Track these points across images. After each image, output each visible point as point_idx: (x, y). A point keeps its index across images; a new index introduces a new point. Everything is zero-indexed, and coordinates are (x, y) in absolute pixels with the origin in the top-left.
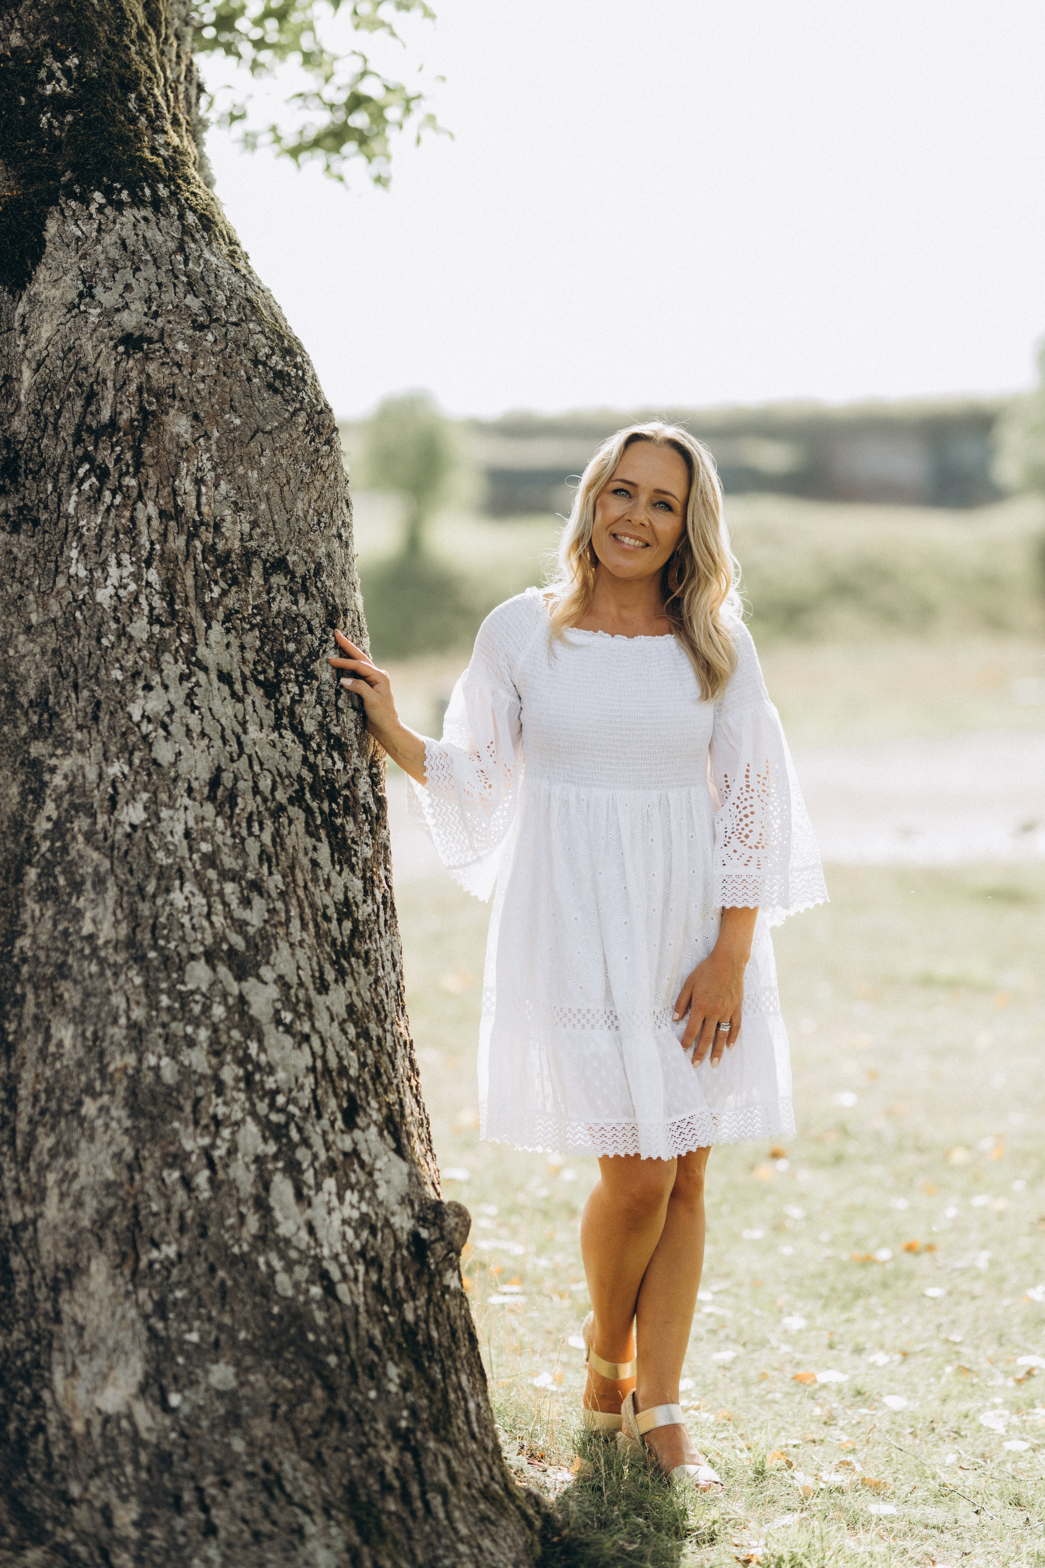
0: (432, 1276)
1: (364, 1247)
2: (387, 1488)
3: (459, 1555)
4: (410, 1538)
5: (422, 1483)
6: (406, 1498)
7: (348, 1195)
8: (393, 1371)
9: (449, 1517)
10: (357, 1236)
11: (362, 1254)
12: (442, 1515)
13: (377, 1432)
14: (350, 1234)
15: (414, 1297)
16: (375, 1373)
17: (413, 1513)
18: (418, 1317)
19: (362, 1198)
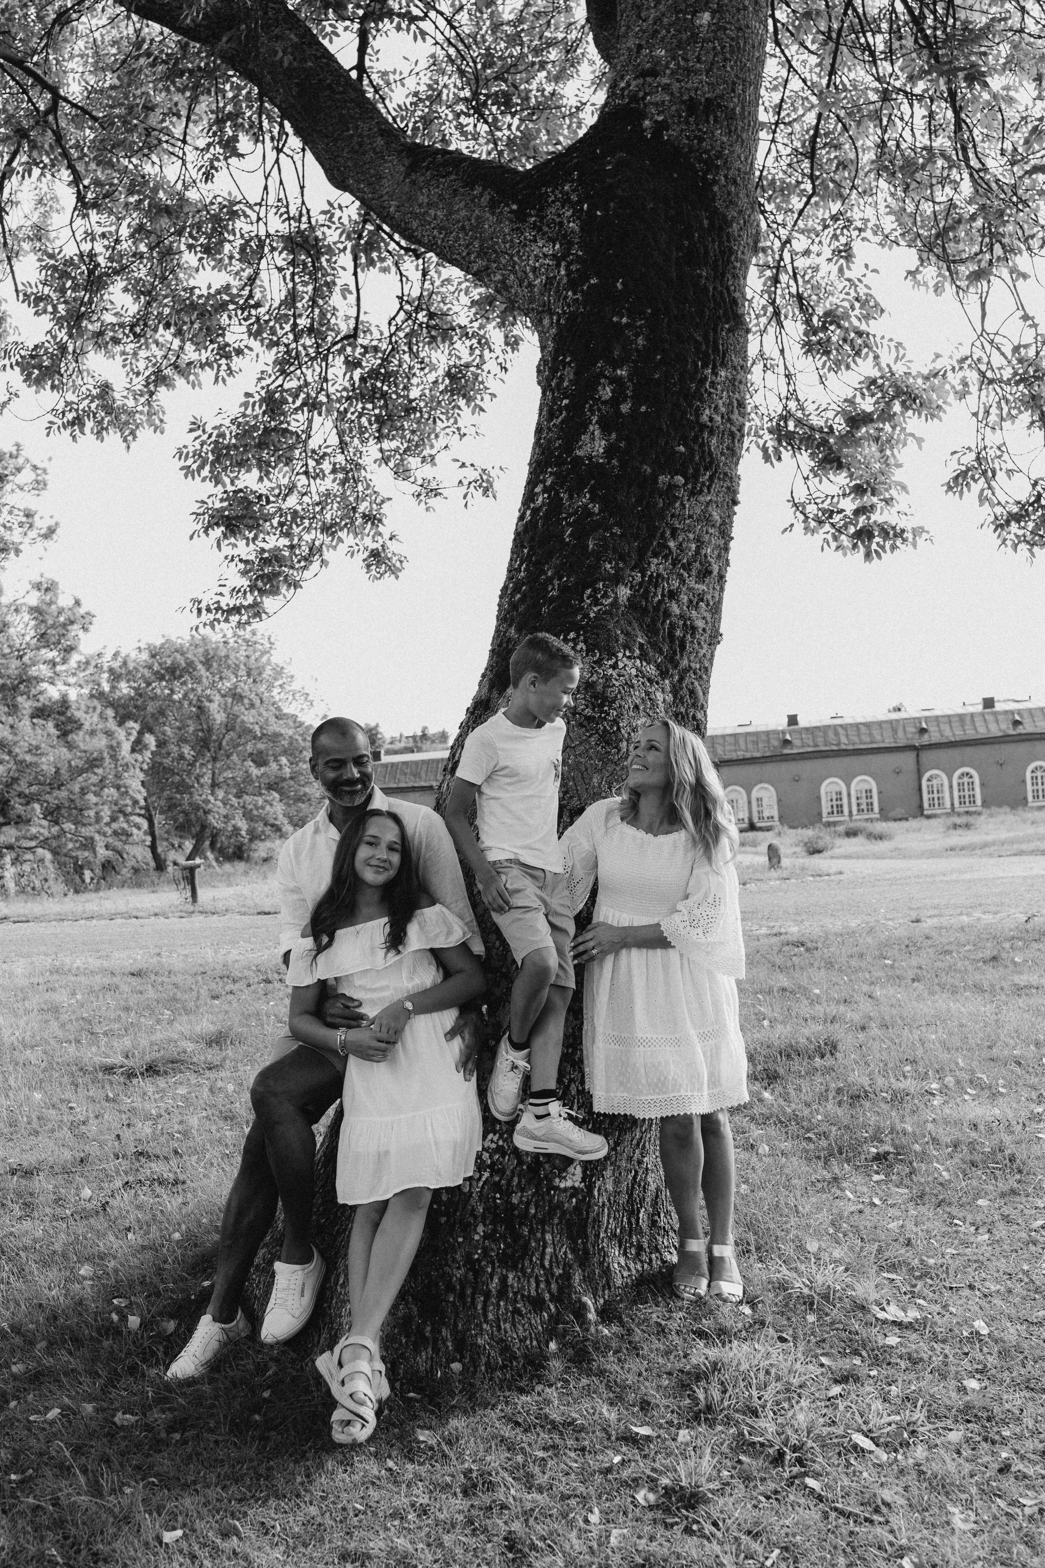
0: (541, 1180)
1: (493, 1163)
2: (450, 1288)
3: (481, 1330)
4: (457, 1316)
5: (475, 1289)
6: (462, 1296)
7: (490, 1136)
8: (481, 1229)
9: (485, 1308)
10: (491, 1157)
11: (492, 1166)
12: (479, 1307)
13: (454, 1260)
14: (486, 1155)
15: (522, 1190)
16: (467, 1229)
17: (464, 1303)
18: (521, 1202)
19: (501, 1137)
